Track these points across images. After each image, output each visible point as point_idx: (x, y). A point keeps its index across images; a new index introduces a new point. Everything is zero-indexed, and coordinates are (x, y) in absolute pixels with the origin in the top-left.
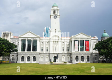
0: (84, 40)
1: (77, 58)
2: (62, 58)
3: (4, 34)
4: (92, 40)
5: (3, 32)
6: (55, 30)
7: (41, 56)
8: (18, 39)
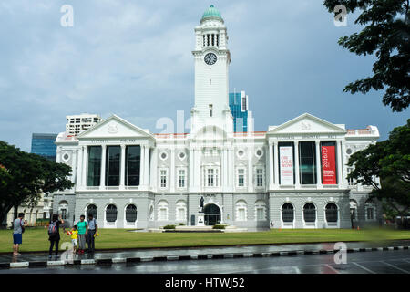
0: (318, 140)
1: (288, 211)
2: (238, 212)
3: (75, 124)
4: (348, 139)
5: (70, 117)
6: (211, 106)
7: (161, 204)
8: (77, 144)
